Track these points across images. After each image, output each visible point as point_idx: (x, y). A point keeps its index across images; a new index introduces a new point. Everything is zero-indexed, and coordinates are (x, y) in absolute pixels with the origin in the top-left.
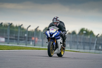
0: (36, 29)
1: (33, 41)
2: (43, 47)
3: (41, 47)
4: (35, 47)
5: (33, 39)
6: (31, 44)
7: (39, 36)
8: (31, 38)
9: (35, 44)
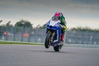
0: (8, 24)
1: (5, 36)
2: (15, 42)
3: (13, 42)
4: (7, 41)
5: (5, 33)
6: (3, 38)
7: (11, 31)
8: (3, 33)
9: (6, 38)
